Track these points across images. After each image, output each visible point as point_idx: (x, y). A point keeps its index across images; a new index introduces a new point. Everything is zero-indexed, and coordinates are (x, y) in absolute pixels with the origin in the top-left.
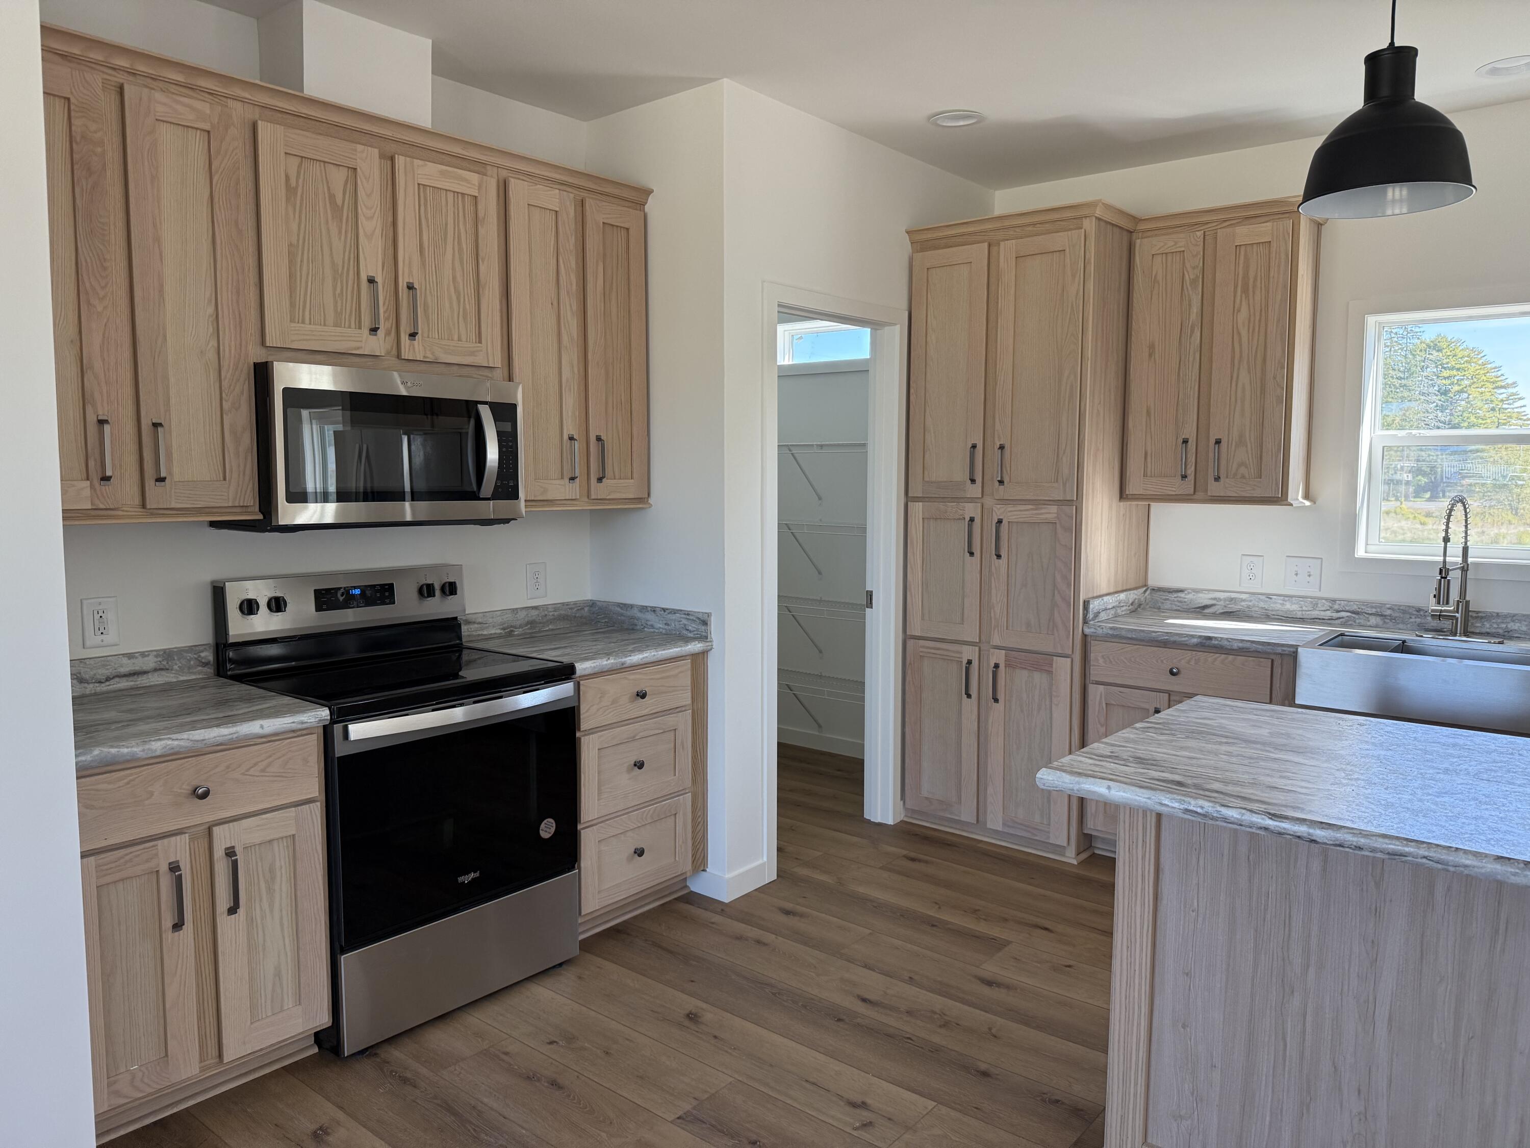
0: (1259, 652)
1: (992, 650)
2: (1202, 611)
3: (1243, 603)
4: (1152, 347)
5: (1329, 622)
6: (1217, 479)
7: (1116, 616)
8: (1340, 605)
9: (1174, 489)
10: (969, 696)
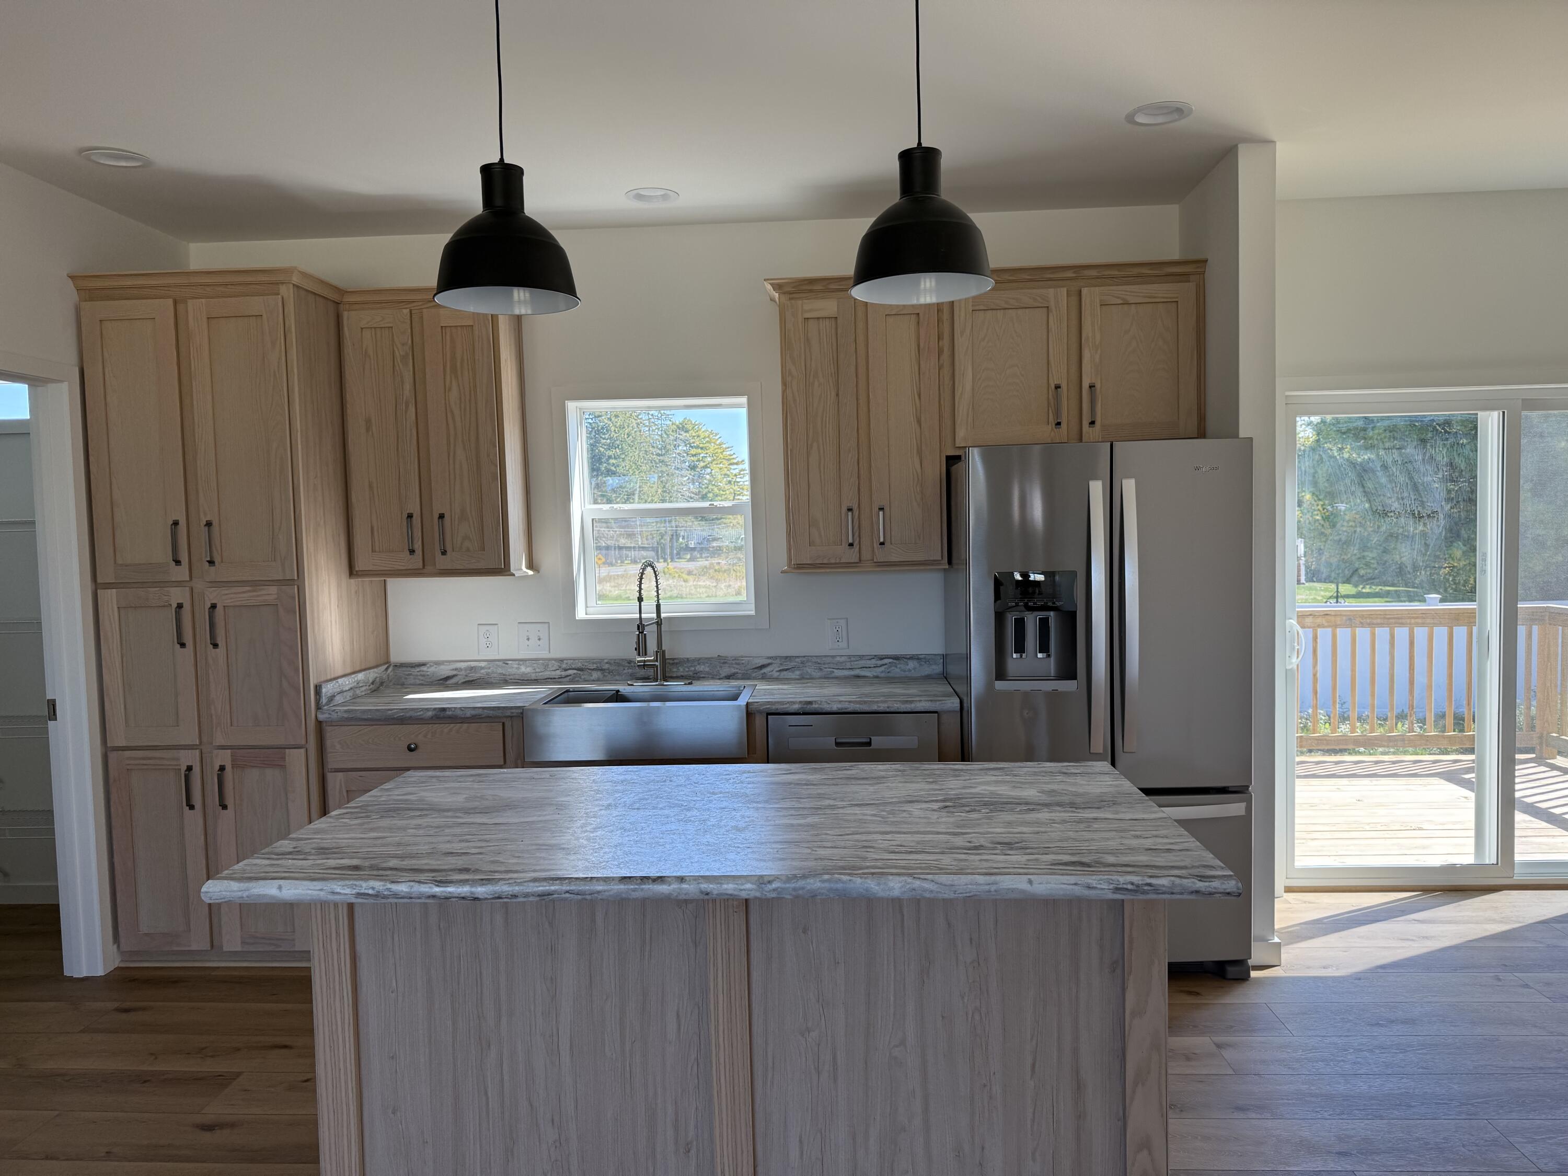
0: (491, 717)
1: (215, 752)
2: (444, 683)
3: (482, 671)
4: (368, 421)
5: (560, 680)
6: (444, 553)
7: (355, 697)
8: (567, 664)
9: (403, 564)
10: (192, 807)
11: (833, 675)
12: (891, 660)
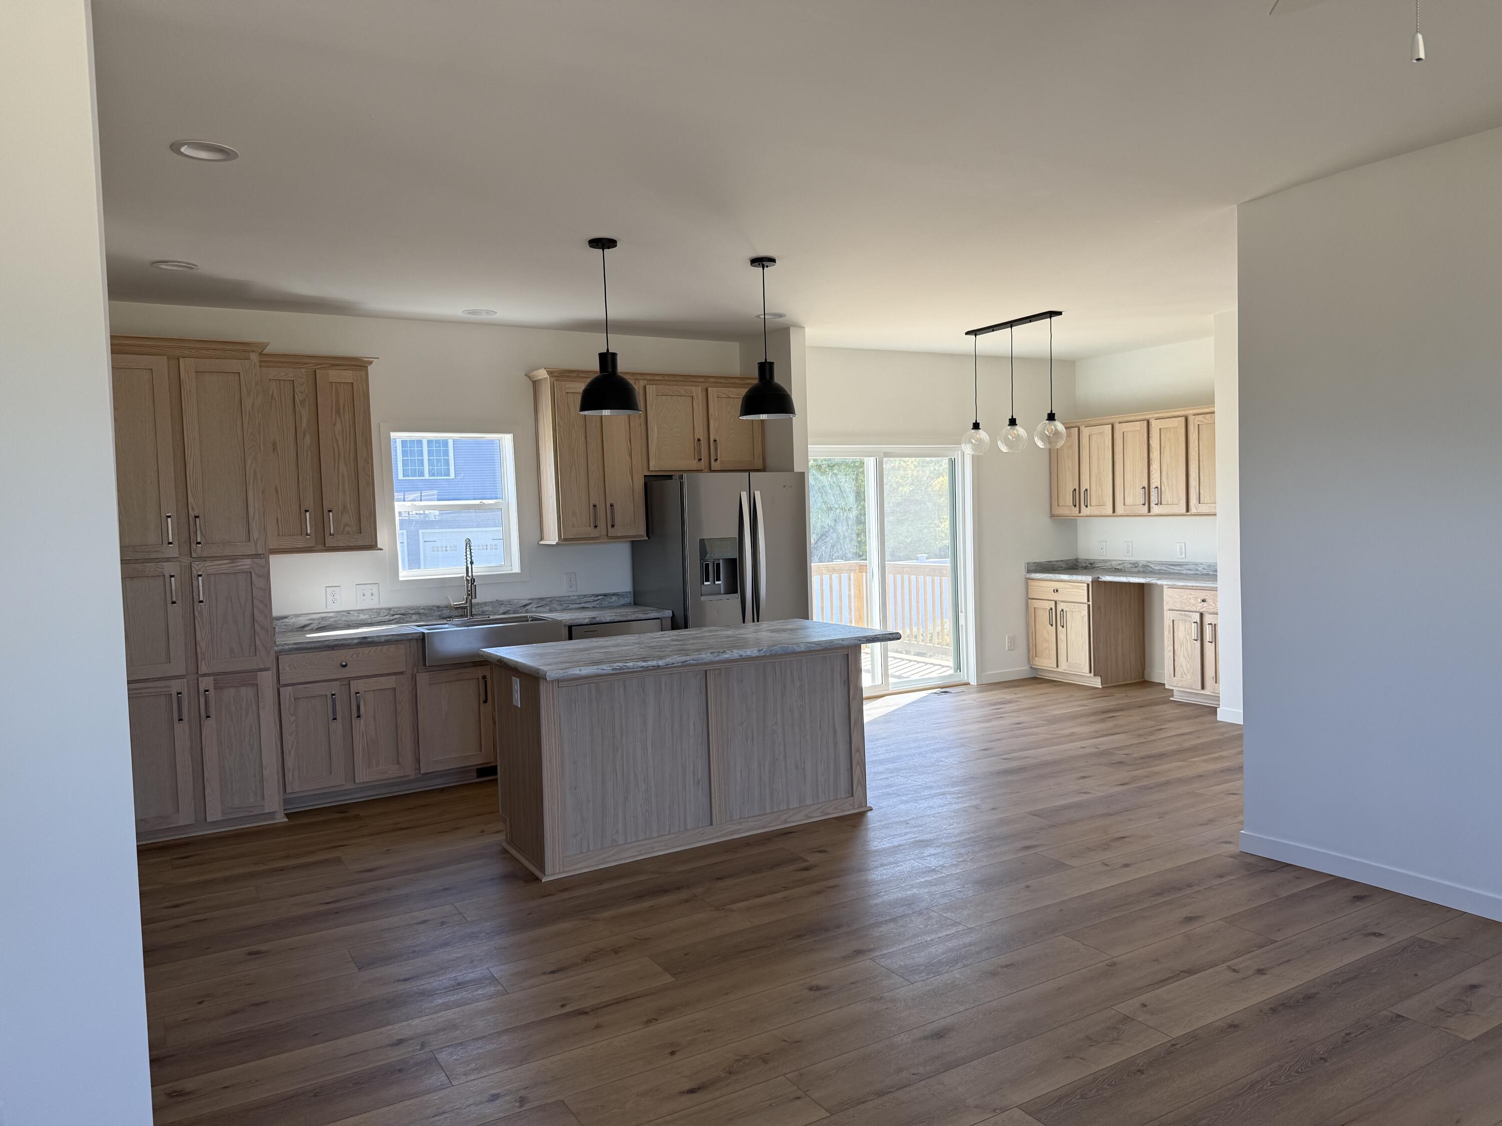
0: (398, 641)
1: (201, 679)
2: (305, 629)
3: (331, 620)
5: (388, 622)
6: (332, 535)
8: (394, 611)
9: (301, 544)
10: (181, 720)
11: (569, 608)
12: (602, 597)
